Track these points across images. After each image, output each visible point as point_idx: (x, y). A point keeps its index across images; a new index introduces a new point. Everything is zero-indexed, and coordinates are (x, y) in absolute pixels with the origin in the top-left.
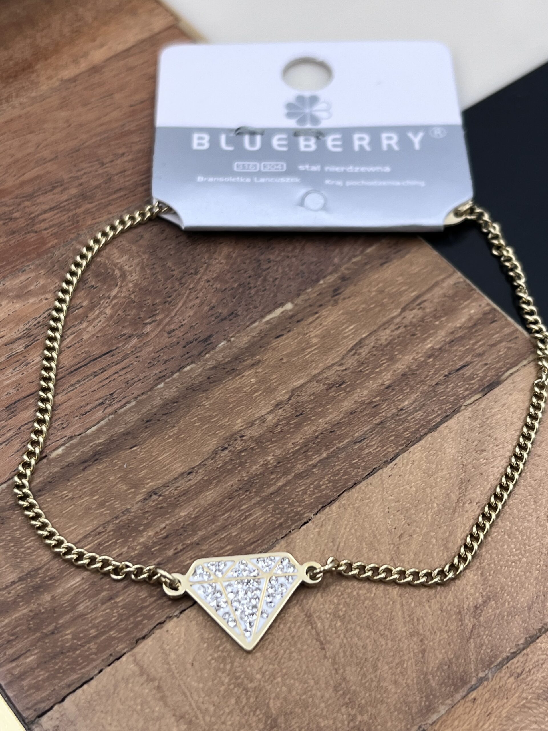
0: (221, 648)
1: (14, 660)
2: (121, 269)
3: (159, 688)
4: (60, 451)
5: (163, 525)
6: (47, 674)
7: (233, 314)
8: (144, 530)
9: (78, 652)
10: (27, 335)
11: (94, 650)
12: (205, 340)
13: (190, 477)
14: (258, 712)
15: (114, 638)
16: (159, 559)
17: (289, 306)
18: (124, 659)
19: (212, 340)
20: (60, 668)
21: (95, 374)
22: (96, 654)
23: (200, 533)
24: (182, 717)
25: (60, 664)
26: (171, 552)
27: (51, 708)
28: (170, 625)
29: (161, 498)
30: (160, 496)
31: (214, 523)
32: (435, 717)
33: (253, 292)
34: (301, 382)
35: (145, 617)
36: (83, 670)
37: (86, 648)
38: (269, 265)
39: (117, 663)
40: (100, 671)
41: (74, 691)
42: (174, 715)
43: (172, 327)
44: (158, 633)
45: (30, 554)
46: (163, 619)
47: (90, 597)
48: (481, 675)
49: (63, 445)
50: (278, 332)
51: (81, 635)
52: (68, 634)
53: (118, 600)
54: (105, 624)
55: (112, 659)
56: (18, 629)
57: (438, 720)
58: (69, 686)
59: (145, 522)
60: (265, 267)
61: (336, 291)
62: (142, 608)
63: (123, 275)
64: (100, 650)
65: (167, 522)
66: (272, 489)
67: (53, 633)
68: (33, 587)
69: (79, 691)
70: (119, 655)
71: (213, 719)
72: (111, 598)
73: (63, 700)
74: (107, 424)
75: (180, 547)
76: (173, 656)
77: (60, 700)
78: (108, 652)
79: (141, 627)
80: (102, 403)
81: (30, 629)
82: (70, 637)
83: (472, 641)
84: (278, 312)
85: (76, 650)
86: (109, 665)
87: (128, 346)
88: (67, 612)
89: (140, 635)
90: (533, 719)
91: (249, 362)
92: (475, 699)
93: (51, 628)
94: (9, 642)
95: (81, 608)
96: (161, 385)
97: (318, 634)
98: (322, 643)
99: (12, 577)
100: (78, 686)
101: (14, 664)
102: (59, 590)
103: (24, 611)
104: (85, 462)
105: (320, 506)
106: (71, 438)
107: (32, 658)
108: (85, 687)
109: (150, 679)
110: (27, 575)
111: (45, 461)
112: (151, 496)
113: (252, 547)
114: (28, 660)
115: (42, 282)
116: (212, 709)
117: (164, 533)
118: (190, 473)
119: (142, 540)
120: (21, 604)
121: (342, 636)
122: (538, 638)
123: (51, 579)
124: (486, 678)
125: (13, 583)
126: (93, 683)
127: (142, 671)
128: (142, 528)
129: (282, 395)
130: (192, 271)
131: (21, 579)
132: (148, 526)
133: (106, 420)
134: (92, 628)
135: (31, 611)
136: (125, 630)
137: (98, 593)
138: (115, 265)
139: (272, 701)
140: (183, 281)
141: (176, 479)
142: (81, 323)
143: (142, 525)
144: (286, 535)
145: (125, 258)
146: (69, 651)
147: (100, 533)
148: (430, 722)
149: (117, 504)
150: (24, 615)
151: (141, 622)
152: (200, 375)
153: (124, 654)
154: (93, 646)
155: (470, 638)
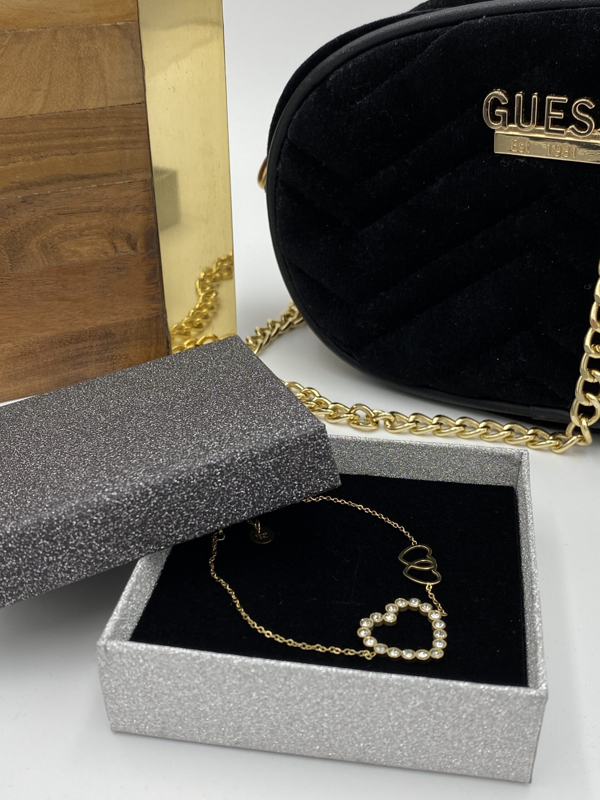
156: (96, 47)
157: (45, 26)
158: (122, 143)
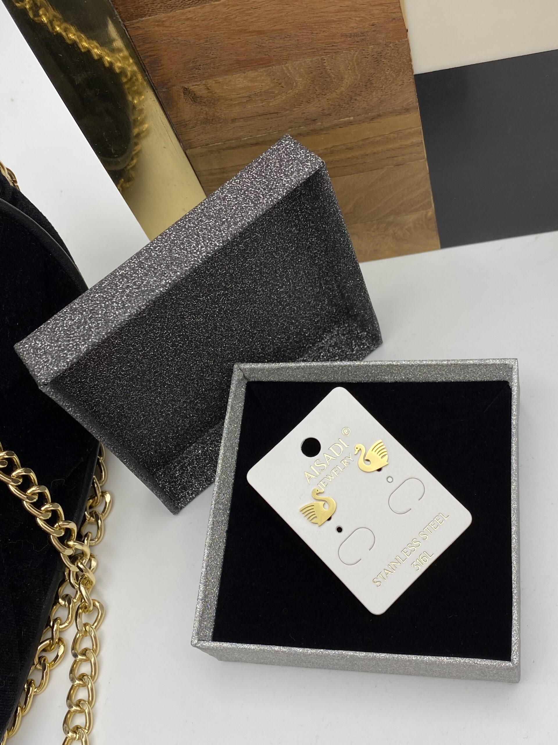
2: (296, 83)
7: (330, 115)
10: (249, 97)
12: (314, 120)
17: (352, 118)
19: (316, 121)
21: (268, 119)
33: (342, 109)
34: (339, 144)
38: (355, 101)
43: (305, 112)
50: (342, 126)
60: (352, 101)
61: (372, 119)
63: (296, 86)
74: (265, 136)
80: (266, 129)
84: (348, 119)
87: (285, 113)
91: (324, 132)
96: (290, 130)
115: (263, 78)
129: (329, 146)
130: (324, 94)
138: (295, 81)
140: (318, 96)
142: (271, 99)
145: (301, 79)
152: (305, 131)
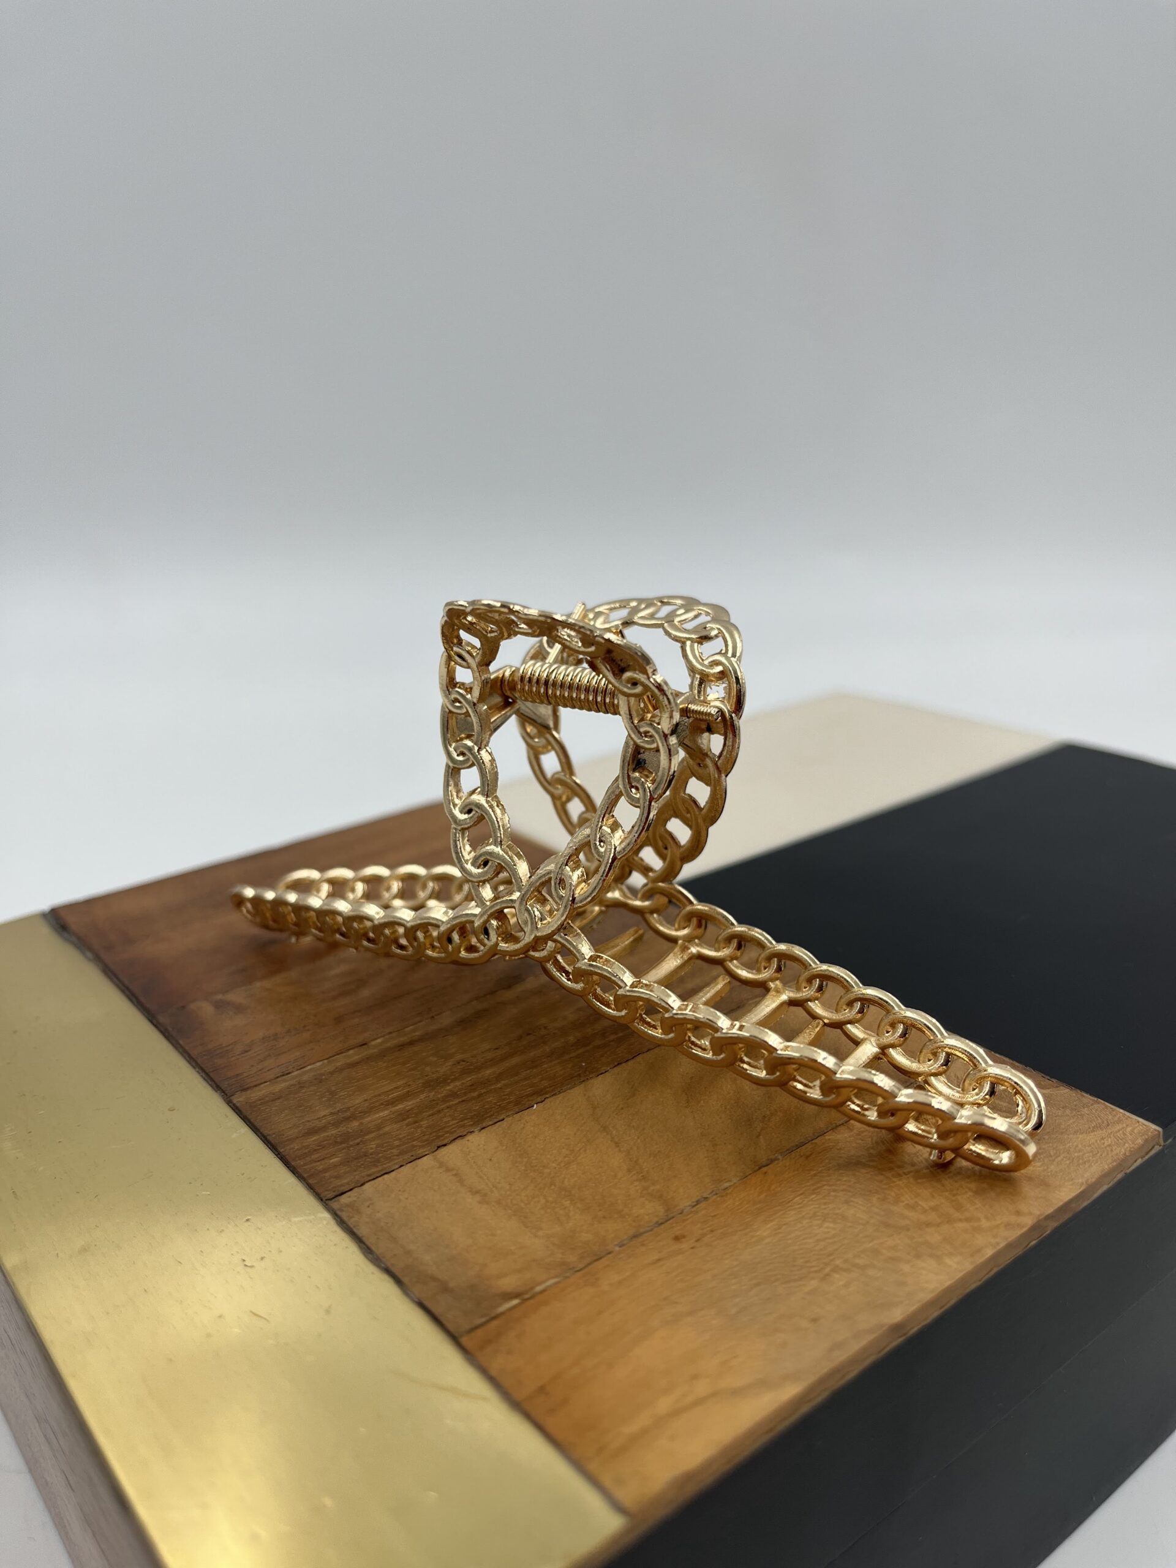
0: (519, 1149)
1: (319, 1161)
3: (456, 1175)
4: (379, 1041)
5: (470, 1079)
6: (349, 1169)
8: (451, 1082)
9: (380, 1155)
11: (395, 1154)
13: (497, 1051)
14: (553, 1187)
15: (416, 1146)
16: (463, 1099)
18: (425, 1158)
20: (362, 1164)
22: (397, 1155)
23: (503, 1082)
24: (477, 1192)
25: (362, 1163)
26: (475, 1094)
27: (351, 1190)
28: (470, 1137)
29: (468, 1064)
30: (468, 1062)
31: (517, 1076)
32: (727, 1185)
35: (447, 1132)
36: (384, 1166)
37: (388, 1152)
39: (417, 1161)
40: (401, 1166)
41: (374, 1179)
42: (470, 1191)
44: (459, 1142)
45: (344, 1099)
46: (465, 1133)
47: (396, 1123)
48: (773, 1157)
49: (384, 1036)
51: (385, 1145)
52: (373, 1145)
53: (422, 1123)
54: (409, 1137)
55: (413, 1158)
56: (325, 1142)
57: (730, 1186)
58: (369, 1175)
59: (453, 1077)
62: (445, 1127)
64: (401, 1153)
65: (473, 1077)
66: (573, 1055)
67: (358, 1144)
68: (343, 1118)
69: (380, 1179)
70: (420, 1156)
71: (508, 1193)
72: (416, 1122)
73: (363, 1184)
75: (483, 1091)
76: (472, 1155)
77: (359, 1185)
78: (410, 1154)
79: (442, 1138)
81: (336, 1142)
82: (375, 1146)
83: (761, 1137)
85: (379, 1153)
86: (410, 1162)
88: (373, 1132)
89: (440, 1144)
90: (825, 1183)
92: (766, 1173)
93: (356, 1141)
94: (315, 1150)
95: (387, 1129)
97: (613, 1138)
98: (616, 1143)
99: (323, 1113)
100: (378, 1175)
101: (319, 1163)
102: (368, 1119)
103: (333, 1132)
104: (399, 1046)
105: (616, 1064)
106: (390, 1033)
107: (336, 1159)
108: (386, 1176)
109: (448, 1170)
110: (338, 1111)
111: (364, 1046)
112: (459, 1063)
113: (551, 1088)
114: (331, 1161)
116: (508, 1187)
117: (469, 1084)
118: (497, 1049)
119: (448, 1088)
120: (331, 1128)
121: (636, 1138)
122: (825, 1133)
123: (360, 1113)
124: (776, 1159)
125: (325, 1116)
126: (393, 1174)
127: (441, 1165)
128: (449, 1081)
131: (332, 1114)
132: (453, 1080)
133: (423, 1023)
134: (397, 1140)
135: (339, 1132)
136: (426, 1140)
137: (404, 1120)
139: (566, 1180)
141: (483, 1052)
143: (449, 1079)
144: (583, 1081)
146: (371, 1155)
147: (409, 1085)
148: (723, 1187)
149: (428, 1069)
150: (332, 1134)
151: (442, 1136)
153: (426, 1155)
154: (395, 1151)
155: (759, 1135)
156: (540, 1233)
157: (703, 1205)
158: (348, 1119)
